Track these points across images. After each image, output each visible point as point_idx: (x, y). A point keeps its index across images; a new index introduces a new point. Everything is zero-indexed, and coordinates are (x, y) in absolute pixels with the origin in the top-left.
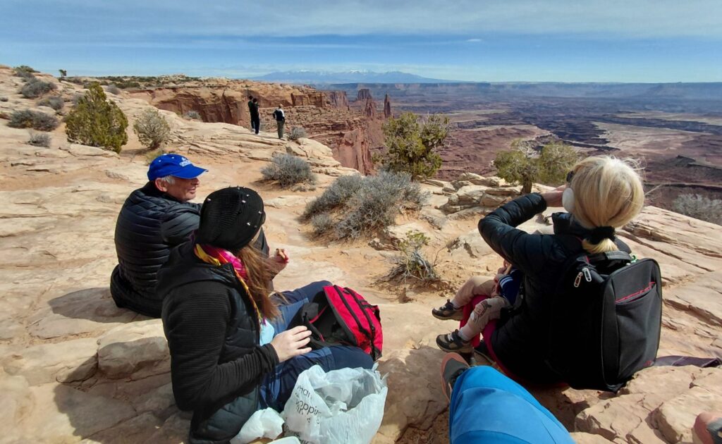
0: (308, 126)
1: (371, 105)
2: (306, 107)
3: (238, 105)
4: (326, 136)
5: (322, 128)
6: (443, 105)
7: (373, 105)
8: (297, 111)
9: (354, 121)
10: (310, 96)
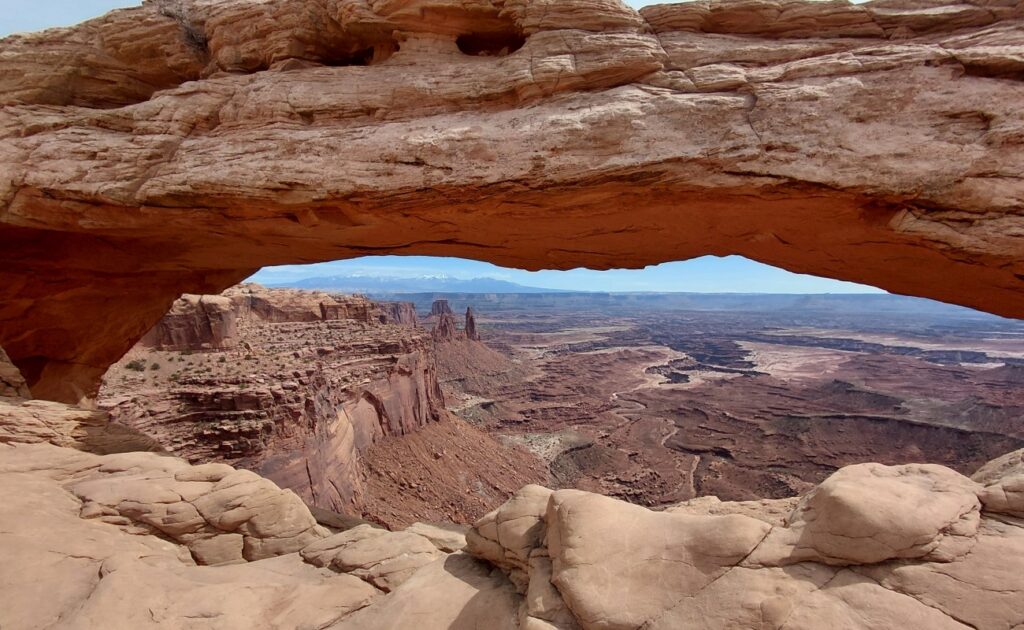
0: (343, 348)
1: (447, 321)
2: (343, 322)
3: (224, 315)
4: (370, 362)
5: (365, 350)
6: (549, 321)
7: (449, 321)
8: (329, 327)
9: (413, 340)
10: (348, 306)
